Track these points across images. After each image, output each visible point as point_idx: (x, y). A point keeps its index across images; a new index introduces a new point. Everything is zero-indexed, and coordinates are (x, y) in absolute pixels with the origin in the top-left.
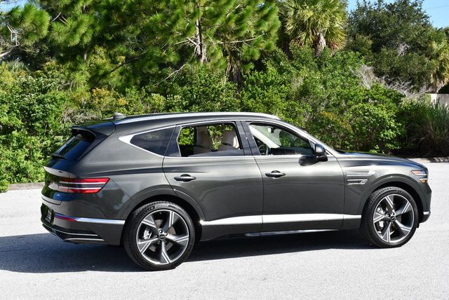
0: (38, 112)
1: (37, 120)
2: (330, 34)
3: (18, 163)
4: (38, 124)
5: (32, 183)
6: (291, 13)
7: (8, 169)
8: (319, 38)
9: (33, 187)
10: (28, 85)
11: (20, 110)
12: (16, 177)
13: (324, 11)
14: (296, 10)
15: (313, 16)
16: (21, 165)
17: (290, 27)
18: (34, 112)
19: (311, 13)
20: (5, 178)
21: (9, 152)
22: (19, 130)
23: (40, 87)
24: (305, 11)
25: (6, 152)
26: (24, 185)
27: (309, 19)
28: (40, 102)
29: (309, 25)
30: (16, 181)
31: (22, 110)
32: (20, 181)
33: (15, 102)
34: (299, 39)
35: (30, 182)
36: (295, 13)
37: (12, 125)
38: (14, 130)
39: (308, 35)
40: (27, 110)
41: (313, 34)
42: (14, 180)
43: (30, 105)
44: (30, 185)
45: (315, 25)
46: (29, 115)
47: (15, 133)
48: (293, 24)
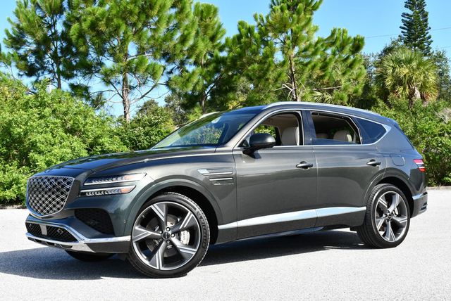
2: (423, 87)
6: (390, 71)
8: (414, 91)
13: (418, 68)
14: (394, 68)
15: (408, 73)
17: (389, 82)
19: (407, 71)
24: (401, 69)
27: (405, 76)
29: (405, 81)
34: (397, 92)
36: (393, 71)
39: (405, 89)
41: (409, 87)
45: (410, 81)
48: (391, 80)
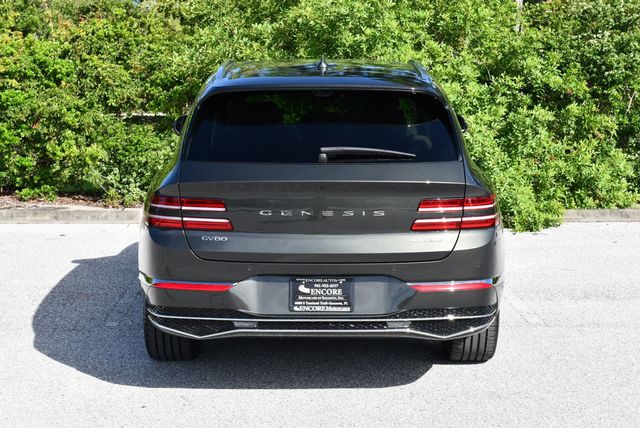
0: (617, 68)
1: (614, 83)
3: (579, 168)
4: (614, 91)
5: (606, 210)
7: (561, 178)
9: (608, 217)
10: (595, 16)
11: (582, 63)
12: (574, 195)
16: (585, 172)
18: (610, 67)
20: (554, 197)
21: (561, 146)
22: (580, 101)
23: (617, 19)
25: (554, 144)
26: (591, 212)
28: (622, 48)
30: (573, 204)
31: (585, 62)
32: (581, 204)
33: (572, 47)
35: (600, 206)
37: (569, 91)
38: (571, 102)
40: (595, 63)
42: (570, 202)
43: (601, 53)
44: (603, 214)
46: (600, 73)
47: (573, 107)
